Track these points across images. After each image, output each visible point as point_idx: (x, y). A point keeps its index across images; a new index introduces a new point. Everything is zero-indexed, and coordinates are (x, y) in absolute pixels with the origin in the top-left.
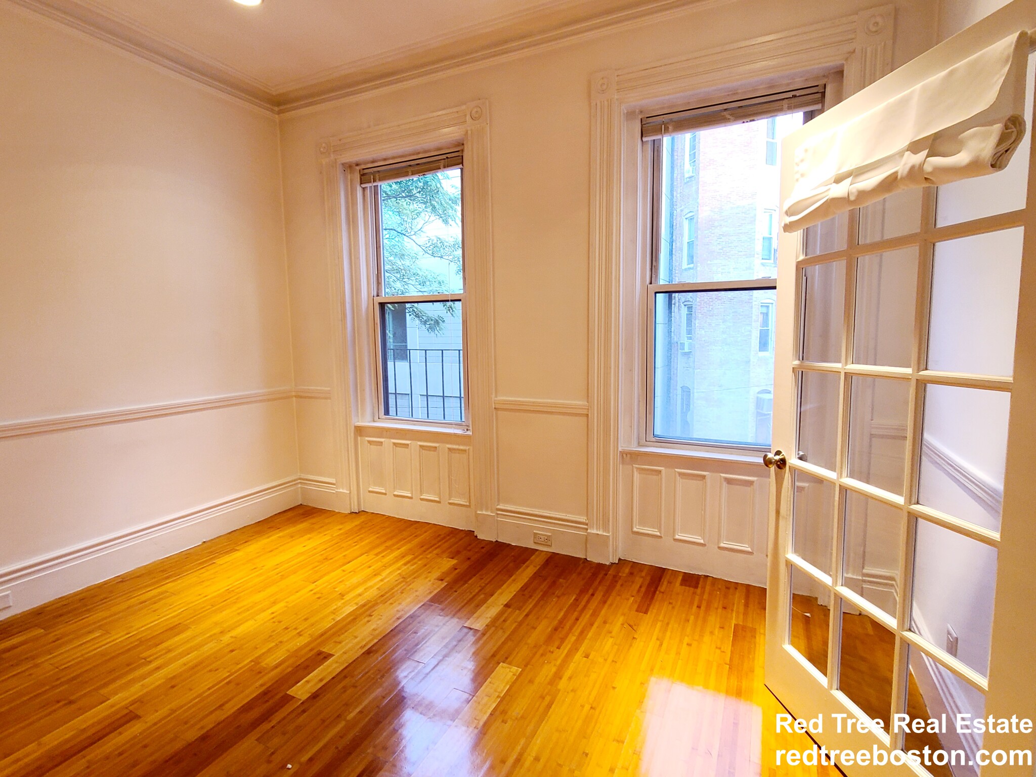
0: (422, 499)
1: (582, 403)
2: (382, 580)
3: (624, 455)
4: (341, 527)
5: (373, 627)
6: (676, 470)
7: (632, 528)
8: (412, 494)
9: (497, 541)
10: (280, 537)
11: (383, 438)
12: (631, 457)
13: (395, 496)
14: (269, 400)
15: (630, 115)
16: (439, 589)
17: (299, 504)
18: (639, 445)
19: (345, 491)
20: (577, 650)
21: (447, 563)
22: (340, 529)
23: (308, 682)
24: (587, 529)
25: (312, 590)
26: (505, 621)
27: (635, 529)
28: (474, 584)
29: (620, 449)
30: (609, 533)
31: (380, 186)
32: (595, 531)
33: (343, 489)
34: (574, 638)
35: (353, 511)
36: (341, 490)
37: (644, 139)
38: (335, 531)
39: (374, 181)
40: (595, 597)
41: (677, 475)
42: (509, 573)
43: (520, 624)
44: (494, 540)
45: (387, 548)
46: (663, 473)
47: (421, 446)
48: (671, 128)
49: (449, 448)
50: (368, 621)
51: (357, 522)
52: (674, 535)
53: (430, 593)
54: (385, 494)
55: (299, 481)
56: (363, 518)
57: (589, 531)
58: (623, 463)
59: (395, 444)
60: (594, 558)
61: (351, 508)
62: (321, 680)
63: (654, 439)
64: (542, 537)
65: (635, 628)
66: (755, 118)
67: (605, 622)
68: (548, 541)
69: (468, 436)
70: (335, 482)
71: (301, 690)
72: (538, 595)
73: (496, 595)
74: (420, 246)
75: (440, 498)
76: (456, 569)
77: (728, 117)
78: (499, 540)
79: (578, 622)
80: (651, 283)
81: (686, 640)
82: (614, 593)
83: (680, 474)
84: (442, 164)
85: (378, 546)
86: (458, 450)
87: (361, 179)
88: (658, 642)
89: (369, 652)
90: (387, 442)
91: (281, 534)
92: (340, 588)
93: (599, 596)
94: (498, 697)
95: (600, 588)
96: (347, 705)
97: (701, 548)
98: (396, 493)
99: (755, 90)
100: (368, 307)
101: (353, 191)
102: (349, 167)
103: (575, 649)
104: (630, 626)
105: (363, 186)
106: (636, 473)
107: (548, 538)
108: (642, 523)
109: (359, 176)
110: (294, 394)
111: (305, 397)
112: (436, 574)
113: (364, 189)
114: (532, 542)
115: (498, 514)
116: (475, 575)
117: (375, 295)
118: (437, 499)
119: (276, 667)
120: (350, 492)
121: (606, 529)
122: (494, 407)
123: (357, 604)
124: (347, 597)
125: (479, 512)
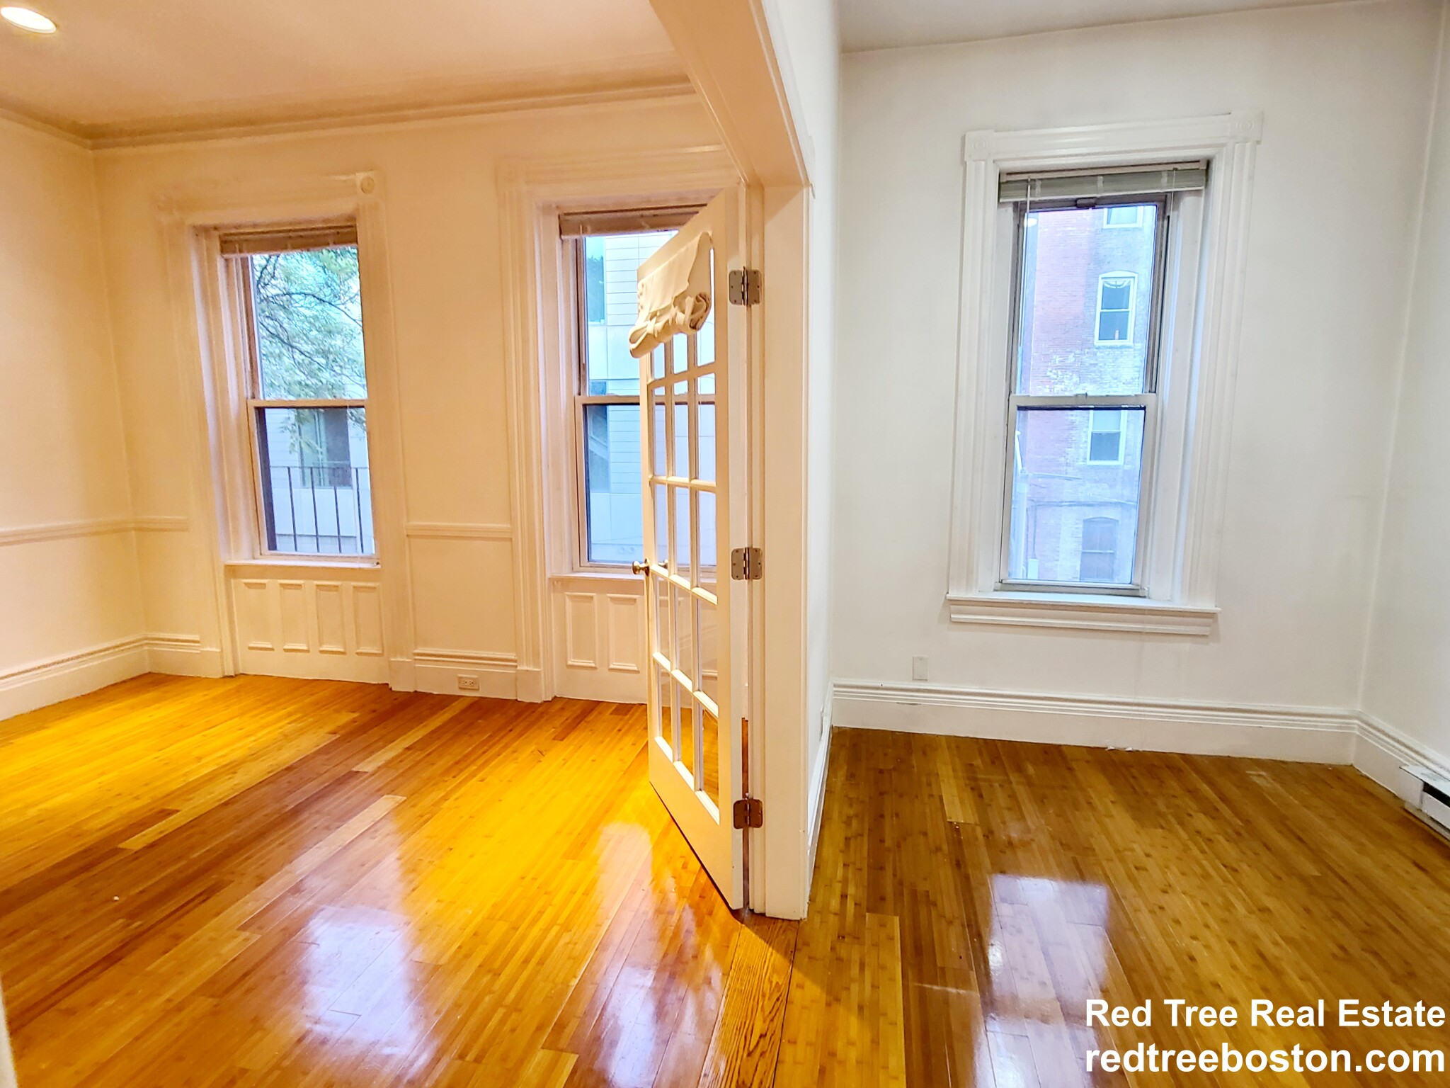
0: (322, 652)
1: (505, 526)
2: (255, 741)
3: (555, 583)
4: (206, 693)
5: (236, 782)
6: (608, 595)
7: (566, 662)
8: (308, 646)
9: (416, 692)
10: (115, 710)
11: (266, 578)
12: (562, 584)
13: (286, 650)
14: (93, 534)
15: (546, 209)
16: (329, 742)
17: (147, 671)
18: (573, 570)
19: (214, 649)
20: (474, 776)
21: (345, 718)
22: (206, 695)
23: (144, 835)
24: (516, 667)
25: (156, 758)
26: (401, 761)
27: (570, 663)
28: (376, 732)
29: (548, 575)
30: (540, 668)
31: (252, 259)
32: (525, 668)
33: (211, 647)
34: (475, 767)
35: (226, 674)
36: (209, 649)
37: (563, 237)
38: (197, 697)
39: (241, 251)
40: (512, 732)
41: (609, 599)
42: (419, 720)
43: (418, 762)
44: (412, 691)
45: (269, 709)
46: (595, 599)
47: (317, 586)
48: (589, 228)
49: (354, 587)
50: (230, 778)
51: (232, 685)
52: (609, 665)
53: (315, 747)
54: (272, 649)
55: (146, 642)
56: (241, 681)
57: (519, 668)
58: (554, 592)
59: (282, 585)
60: (525, 698)
61: (223, 669)
62: (161, 832)
63: (588, 564)
64: (468, 681)
65: (544, 753)
66: (669, 229)
67: (514, 752)
68: (474, 685)
69: (377, 570)
70: (198, 639)
71: (136, 843)
72: (449, 736)
73: (396, 742)
74: (354, 320)
75: (345, 648)
76: (355, 722)
77: (643, 223)
78: (419, 690)
79: (485, 754)
80: (579, 394)
81: (593, 757)
82: (535, 727)
83: (611, 598)
84: (330, 240)
85: (255, 708)
86: (365, 587)
87: (222, 247)
88: (563, 762)
89: (226, 804)
90: (272, 583)
91: (116, 706)
92: (196, 753)
93: (518, 730)
94: (373, 821)
95: (522, 724)
96: (192, 848)
97: (635, 675)
98: (286, 647)
99: (666, 201)
100: (239, 414)
101: (211, 261)
102: (203, 231)
103: (473, 775)
104: (540, 752)
105: (226, 256)
106: (568, 601)
107: (474, 682)
108: (577, 655)
109: (218, 244)
110: (132, 525)
111: (153, 530)
112: (331, 727)
113: (226, 260)
114: (457, 687)
115: (415, 659)
116: (376, 726)
117: (249, 398)
118: (342, 650)
119: (101, 829)
120: (222, 651)
121: (537, 664)
122: (405, 533)
123: (218, 764)
124: (204, 761)
125: (392, 659)
